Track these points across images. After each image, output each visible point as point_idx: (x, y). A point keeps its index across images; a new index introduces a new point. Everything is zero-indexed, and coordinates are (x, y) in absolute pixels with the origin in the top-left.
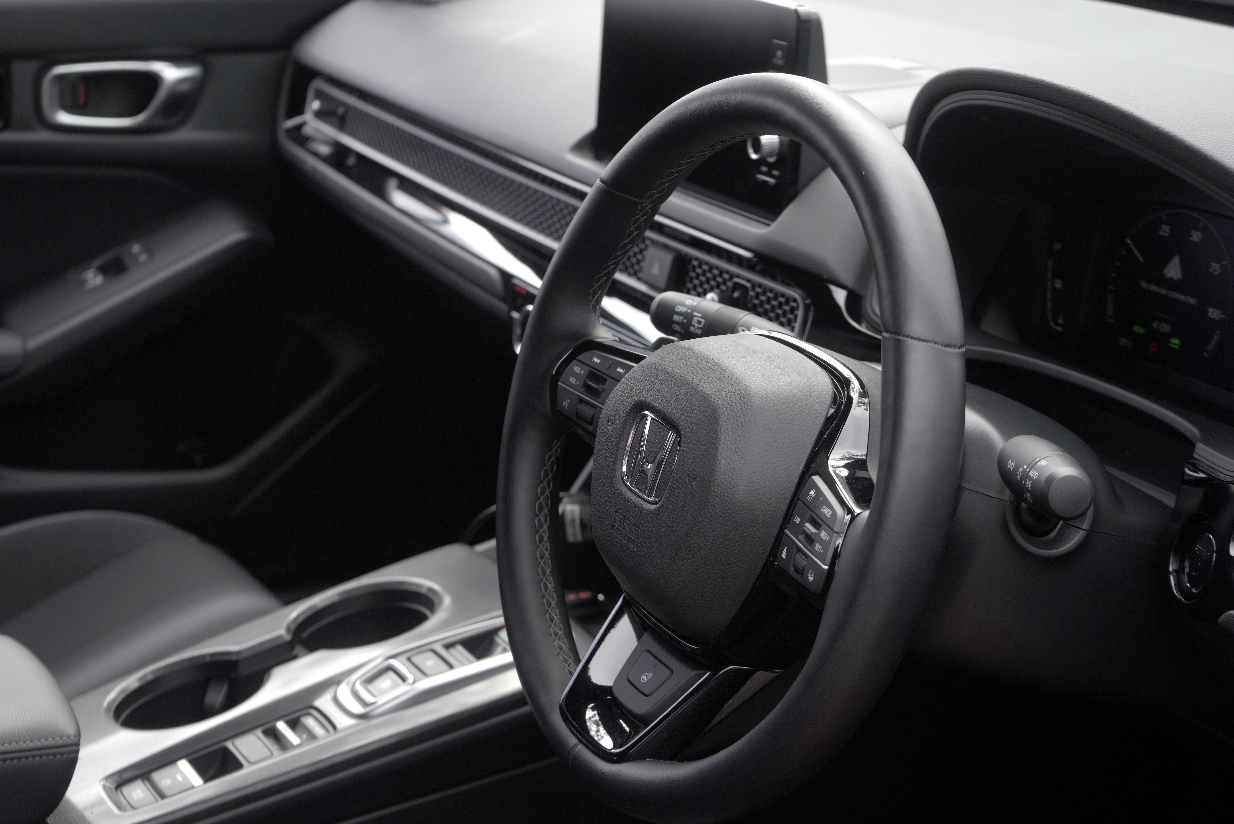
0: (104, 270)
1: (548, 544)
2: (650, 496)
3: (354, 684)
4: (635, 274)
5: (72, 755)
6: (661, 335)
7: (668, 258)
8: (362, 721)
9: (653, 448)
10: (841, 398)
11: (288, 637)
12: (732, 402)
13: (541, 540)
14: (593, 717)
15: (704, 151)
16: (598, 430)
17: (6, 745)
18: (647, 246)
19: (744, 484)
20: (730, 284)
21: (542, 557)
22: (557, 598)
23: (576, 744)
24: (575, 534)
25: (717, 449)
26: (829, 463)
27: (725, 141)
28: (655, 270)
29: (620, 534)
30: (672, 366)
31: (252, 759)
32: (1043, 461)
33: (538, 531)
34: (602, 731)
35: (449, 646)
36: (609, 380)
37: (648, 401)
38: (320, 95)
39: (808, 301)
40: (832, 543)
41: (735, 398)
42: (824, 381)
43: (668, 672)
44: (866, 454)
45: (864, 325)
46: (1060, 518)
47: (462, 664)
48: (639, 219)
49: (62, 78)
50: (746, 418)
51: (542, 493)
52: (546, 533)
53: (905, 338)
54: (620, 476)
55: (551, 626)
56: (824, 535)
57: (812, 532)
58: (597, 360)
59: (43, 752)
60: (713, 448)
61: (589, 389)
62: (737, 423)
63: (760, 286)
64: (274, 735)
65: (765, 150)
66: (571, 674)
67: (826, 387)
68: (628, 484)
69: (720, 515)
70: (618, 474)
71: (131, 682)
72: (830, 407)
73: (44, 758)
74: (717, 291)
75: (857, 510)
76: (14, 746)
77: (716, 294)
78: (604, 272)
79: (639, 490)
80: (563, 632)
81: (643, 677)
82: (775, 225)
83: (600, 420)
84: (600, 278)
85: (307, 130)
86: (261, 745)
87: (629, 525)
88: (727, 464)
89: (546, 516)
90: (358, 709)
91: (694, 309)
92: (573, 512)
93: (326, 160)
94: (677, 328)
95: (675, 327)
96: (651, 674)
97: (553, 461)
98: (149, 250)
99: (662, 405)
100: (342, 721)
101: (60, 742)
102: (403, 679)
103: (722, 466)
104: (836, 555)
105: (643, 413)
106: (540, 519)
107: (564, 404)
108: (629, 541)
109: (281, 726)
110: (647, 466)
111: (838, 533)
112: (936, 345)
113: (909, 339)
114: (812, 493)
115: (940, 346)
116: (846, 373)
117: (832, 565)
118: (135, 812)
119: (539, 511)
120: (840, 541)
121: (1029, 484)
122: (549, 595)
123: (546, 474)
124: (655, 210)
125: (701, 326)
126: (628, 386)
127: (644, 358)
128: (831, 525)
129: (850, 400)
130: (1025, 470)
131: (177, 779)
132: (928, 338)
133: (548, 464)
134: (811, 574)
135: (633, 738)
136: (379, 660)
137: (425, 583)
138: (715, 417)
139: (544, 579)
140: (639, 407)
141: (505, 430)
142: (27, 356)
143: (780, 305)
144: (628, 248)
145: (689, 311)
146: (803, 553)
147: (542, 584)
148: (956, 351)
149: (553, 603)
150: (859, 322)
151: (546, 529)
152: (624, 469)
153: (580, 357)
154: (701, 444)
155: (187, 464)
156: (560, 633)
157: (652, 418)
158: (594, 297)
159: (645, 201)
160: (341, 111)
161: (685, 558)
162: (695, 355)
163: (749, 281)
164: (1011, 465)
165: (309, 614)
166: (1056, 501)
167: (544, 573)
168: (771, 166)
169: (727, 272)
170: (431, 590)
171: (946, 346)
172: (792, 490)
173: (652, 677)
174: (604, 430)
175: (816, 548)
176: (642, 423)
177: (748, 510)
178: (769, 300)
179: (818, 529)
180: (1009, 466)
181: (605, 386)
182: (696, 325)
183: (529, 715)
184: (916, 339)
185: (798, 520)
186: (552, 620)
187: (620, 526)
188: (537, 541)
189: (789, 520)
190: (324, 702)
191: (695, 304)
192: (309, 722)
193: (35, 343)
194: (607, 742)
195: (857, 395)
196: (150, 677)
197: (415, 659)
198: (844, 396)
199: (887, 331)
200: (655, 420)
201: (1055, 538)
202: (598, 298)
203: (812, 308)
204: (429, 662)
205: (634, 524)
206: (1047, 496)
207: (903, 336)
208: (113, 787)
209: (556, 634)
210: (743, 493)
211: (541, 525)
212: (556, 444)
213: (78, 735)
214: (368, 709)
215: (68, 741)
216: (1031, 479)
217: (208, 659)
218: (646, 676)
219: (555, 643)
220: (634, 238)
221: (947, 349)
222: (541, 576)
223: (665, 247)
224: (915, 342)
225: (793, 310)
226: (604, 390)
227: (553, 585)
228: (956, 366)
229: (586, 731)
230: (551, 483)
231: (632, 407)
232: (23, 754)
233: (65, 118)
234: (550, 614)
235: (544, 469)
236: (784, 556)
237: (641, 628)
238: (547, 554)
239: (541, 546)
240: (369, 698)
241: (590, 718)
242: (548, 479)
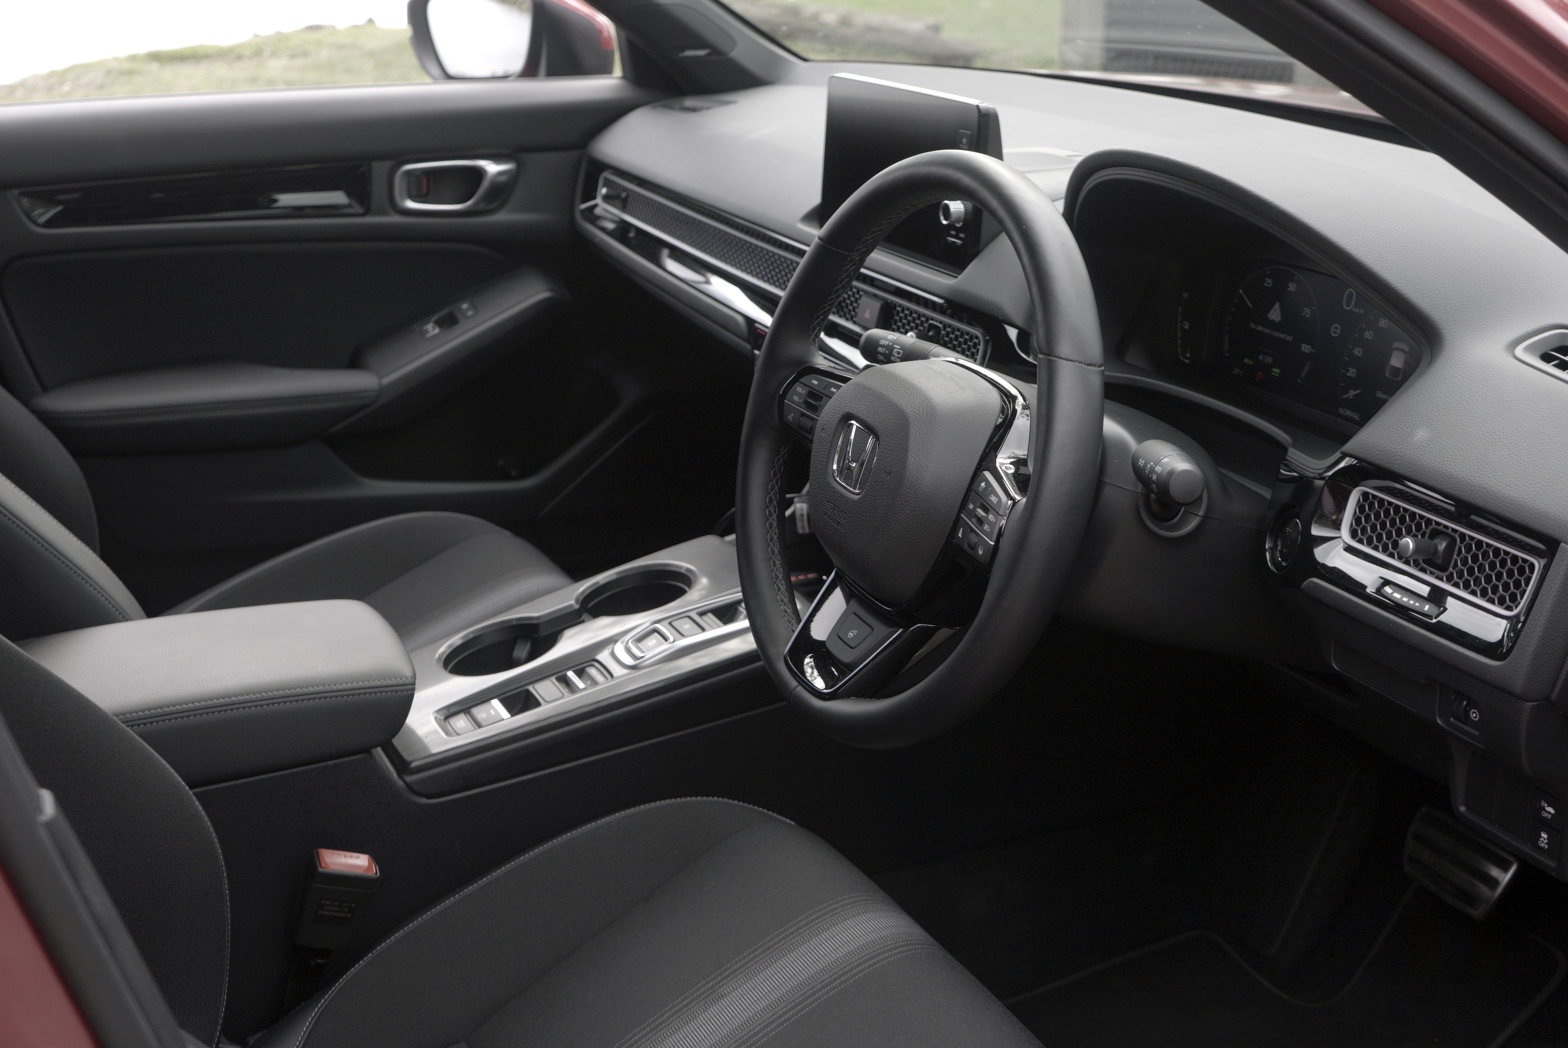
0: (440, 323)
1: (777, 529)
2: (855, 489)
3: (628, 643)
4: (852, 319)
5: (410, 692)
6: (867, 363)
7: (877, 305)
8: (633, 671)
9: (857, 450)
10: (1008, 410)
11: (577, 607)
12: (920, 412)
13: (771, 526)
14: (809, 663)
15: (900, 214)
16: (815, 436)
17: (360, 683)
18: (861, 296)
19: (929, 477)
20: (926, 325)
21: (772, 539)
22: (783, 572)
23: (796, 686)
24: (803, 528)
25: (907, 449)
26: (997, 460)
27: (916, 205)
28: (867, 315)
29: (831, 519)
30: (873, 384)
31: (547, 700)
32: (1166, 458)
33: (768, 520)
34: (816, 673)
35: (702, 614)
36: (825, 397)
37: (854, 413)
38: (608, 183)
39: (987, 338)
40: (997, 524)
41: (922, 409)
42: (994, 397)
43: (869, 629)
44: (1027, 454)
45: (1031, 357)
46: (1182, 505)
47: (712, 628)
48: (849, 269)
49: (409, 173)
50: (931, 425)
51: (772, 489)
52: (775, 521)
53: (1056, 359)
54: (831, 473)
55: (778, 594)
56: (991, 517)
57: (982, 515)
58: (815, 382)
59: (388, 689)
60: (904, 449)
61: (809, 406)
62: (923, 429)
63: (950, 326)
64: (565, 681)
65: (953, 217)
66: (794, 631)
67: (995, 401)
68: (838, 479)
69: (909, 503)
70: (829, 471)
71: (456, 640)
72: (999, 416)
73: (389, 693)
74: (916, 331)
75: (1018, 498)
76: (367, 684)
77: (915, 333)
78: (822, 312)
79: (847, 484)
80: (788, 599)
81: (849, 633)
82: (960, 277)
83: (816, 429)
84: (818, 317)
85: (598, 211)
86: (555, 688)
87: (838, 511)
88: (915, 462)
89: (775, 507)
90: (629, 661)
91: (895, 342)
92: (802, 510)
93: (611, 233)
94: (881, 357)
95: (879, 357)
96: (856, 632)
97: (781, 463)
98: (474, 307)
99: (864, 415)
100: (617, 671)
101: (401, 682)
102: (666, 639)
103: (912, 464)
104: (1000, 534)
105: (850, 422)
106: (770, 510)
107: (789, 418)
108: (838, 525)
109: (571, 674)
110: (853, 464)
111: (1002, 516)
112: (1080, 364)
113: (1059, 359)
114: (983, 484)
115: (1083, 365)
116: (1014, 391)
117: (997, 541)
118: (459, 737)
119: (769, 503)
120: (1003, 522)
121: (1154, 477)
122: (777, 569)
123: (775, 474)
124: (861, 263)
125: (900, 356)
126: (838, 401)
127: (851, 379)
128: (996, 510)
129: (1015, 411)
130: (1152, 466)
131: (491, 714)
132: (1074, 359)
133: (776, 466)
134: (981, 548)
135: (841, 681)
136: (647, 624)
137: (684, 565)
138: (906, 425)
139: (773, 557)
140: (847, 418)
141: (743, 439)
142: (382, 390)
143: (966, 342)
144: (840, 292)
145: (890, 344)
146: (975, 533)
147: (771, 562)
148: (1096, 369)
149: (780, 576)
150: (1028, 354)
151: (775, 518)
152: (835, 467)
153: (802, 380)
154: (895, 446)
155: (505, 476)
156: (785, 599)
157: (857, 427)
158: (813, 332)
159: (853, 254)
160: (624, 195)
161: (882, 537)
162: (892, 376)
163: (941, 322)
164: (1141, 462)
165: (593, 588)
166: (1176, 491)
167: (773, 553)
168: (958, 230)
169: (924, 316)
170: (688, 570)
171: (1088, 365)
172: (968, 483)
173: (857, 634)
174: (820, 437)
175: (985, 528)
176: (850, 429)
177: (932, 499)
178: (957, 338)
179: (987, 513)
180: (1140, 463)
181: (821, 403)
182: (896, 355)
183: (762, 669)
184: (1064, 359)
185: (971, 506)
186: (779, 590)
187: (831, 513)
188: (768, 527)
189: (965, 506)
190: (604, 656)
191: (895, 338)
192: (592, 671)
193: (386, 381)
194: (819, 683)
195: (1021, 407)
196: (471, 636)
197: (674, 624)
198: (1010, 408)
199: (1042, 353)
200: (859, 428)
201: (1177, 522)
202: (817, 333)
203: (991, 343)
204: (686, 626)
205: (842, 511)
206: (1169, 484)
207: (1054, 357)
208: (442, 718)
209: (782, 601)
210: (928, 485)
211: (771, 515)
212: (783, 450)
213: (414, 677)
214: (638, 662)
215: (407, 681)
216: (1156, 473)
217: (514, 623)
218: (853, 632)
219: (781, 607)
220: (845, 284)
221: (1089, 367)
222: (771, 555)
223: (875, 296)
224: (1064, 362)
225: (975, 345)
226: (820, 406)
227: (780, 562)
228: (1096, 382)
229: (803, 673)
230: (779, 481)
231: (841, 418)
232: (373, 690)
233: (411, 204)
234: (777, 585)
235: (774, 469)
236: (960, 535)
237: (849, 596)
238: (775, 537)
239: (771, 531)
240: (638, 654)
241: (808, 664)
242: (777, 477)
